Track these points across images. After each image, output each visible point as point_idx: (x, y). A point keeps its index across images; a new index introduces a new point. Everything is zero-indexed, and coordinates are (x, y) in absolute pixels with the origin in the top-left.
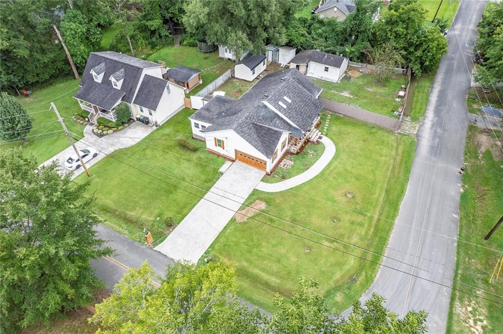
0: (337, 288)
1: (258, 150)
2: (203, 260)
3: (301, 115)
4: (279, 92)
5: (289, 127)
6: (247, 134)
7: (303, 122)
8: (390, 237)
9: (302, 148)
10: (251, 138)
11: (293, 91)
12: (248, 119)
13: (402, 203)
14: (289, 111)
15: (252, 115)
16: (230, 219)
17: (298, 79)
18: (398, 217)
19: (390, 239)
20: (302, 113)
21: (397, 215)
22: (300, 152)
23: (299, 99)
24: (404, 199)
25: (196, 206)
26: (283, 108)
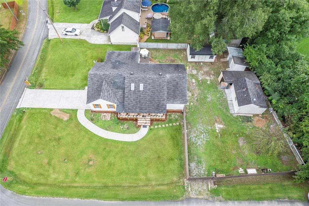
0: (15, 176)
1: (88, 94)
2: (24, 109)
3: (137, 103)
4: (143, 78)
5: (123, 101)
6: (92, 82)
7: (132, 107)
8: (60, 197)
9: (126, 119)
10: (92, 86)
11: (154, 86)
12: (105, 76)
13: (96, 200)
14: (132, 94)
15: (109, 76)
16: (52, 108)
17: (177, 83)
18: (80, 200)
19: (58, 198)
20: (139, 102)
21: (81, 199)
22: (120, 119)
23: (150, 94)
24: (99, 201)
25: (56, 90)
26: (130, 89)
